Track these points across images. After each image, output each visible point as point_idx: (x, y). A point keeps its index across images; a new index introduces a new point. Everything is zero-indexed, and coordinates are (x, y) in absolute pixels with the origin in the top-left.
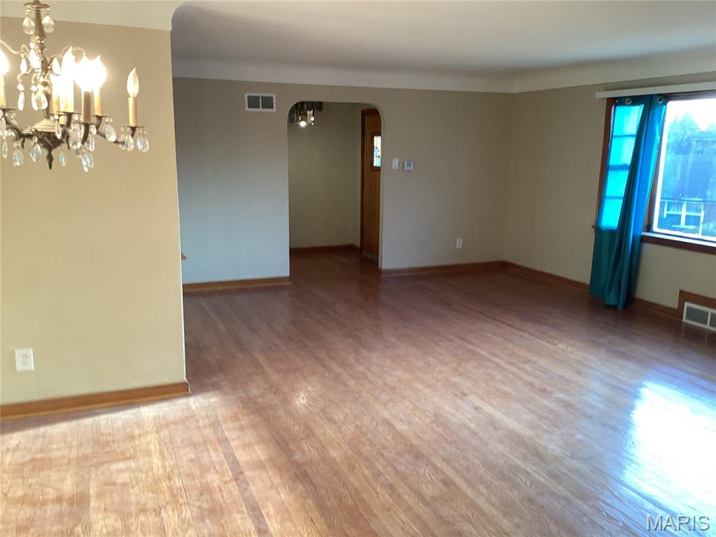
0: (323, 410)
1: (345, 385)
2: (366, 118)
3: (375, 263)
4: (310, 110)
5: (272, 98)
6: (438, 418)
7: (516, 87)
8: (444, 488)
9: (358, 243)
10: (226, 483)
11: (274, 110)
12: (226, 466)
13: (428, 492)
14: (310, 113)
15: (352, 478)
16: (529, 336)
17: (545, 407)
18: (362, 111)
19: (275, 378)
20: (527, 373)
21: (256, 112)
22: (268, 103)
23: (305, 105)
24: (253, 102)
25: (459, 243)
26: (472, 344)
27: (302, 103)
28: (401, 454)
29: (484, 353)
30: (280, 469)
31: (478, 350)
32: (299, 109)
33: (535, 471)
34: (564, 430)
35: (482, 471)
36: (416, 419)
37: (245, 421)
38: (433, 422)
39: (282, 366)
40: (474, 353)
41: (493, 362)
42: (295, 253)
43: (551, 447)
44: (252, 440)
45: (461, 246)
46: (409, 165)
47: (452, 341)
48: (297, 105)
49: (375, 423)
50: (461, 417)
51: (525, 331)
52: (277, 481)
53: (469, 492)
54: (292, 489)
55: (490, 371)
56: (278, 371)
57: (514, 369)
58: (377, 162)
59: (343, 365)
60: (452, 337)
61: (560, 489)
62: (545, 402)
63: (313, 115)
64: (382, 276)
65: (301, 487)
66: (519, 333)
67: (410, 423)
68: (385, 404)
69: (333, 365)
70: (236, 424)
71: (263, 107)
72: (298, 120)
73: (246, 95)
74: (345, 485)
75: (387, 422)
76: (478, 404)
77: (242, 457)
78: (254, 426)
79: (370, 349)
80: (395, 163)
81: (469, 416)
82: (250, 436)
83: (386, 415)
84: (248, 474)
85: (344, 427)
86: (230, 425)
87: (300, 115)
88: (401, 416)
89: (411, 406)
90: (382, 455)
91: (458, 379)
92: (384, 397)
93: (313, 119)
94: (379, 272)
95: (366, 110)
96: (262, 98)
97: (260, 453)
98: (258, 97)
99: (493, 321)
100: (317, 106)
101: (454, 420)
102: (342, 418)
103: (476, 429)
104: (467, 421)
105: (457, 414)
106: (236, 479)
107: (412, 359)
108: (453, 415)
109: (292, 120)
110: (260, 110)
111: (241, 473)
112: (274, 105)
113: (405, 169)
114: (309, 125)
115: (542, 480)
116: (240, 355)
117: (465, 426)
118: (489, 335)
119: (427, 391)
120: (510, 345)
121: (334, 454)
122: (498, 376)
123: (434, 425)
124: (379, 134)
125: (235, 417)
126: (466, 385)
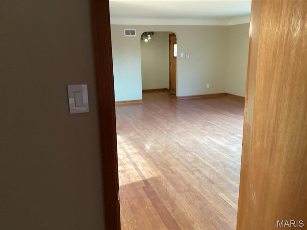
0: (155, 140)
1: (163, 133)
2: (171, 37)
3: (175, 94)
4: (149, 35)
5: (134, 31)
6: (194, 142)
7: (230, 23)
8: (194, 159)
9: (168, 88)
10: (124, 158)
11: (135, 35)
12: (124, 154)
13: (189, 160)
14: (149, 36)
15: (165, 157)
16: (232, 118)
17: (233, 139)
18: (169, 34)
19: (138, 131)
20: (228, 129)
21: (128, 37)
22: (133, 33)
23: (147, 33)
24: (127, 33)
25: (208, 86)
26: (210, 121)
27: (146, 33)
28: (181, 151)
29: (214, 123)
30: (141, 155)
31: (212, 123)
32: (145, 35)
33: (225, 155)
34: (238, 145)
35: (208, 155)
36: (187, 142)
37: (129, 143)
38: (193, 143)
39: (140, 128)
40: (210, 123)
41: (216, 126)
42: (144, 91)
43: (232, 149)
44: (132, 147)
45: (209, 87)
46: (188, 55)
47: (202, 120)
48: (144, 33)
49: (173, 143)
50: (203, 141)
51: (230, 116)
52: (141, 157)
53: (203, 160)
54: (145, 159)
55: (215, 129)
56: (139, 129)
57: (224, 128)
58: (175, 55)
59: (162, 127)
60: (203, 119)
61: (233, 160)
62: (233, 137)
63: (150, 37)
64: (178, 99)
65: (148, 159)
66: (228, 117)
67: (185, 143)
68: (177, 139)
69: (159, 127)
70: (126, 144)
71: (131, 34)
72: (144, 39)
73: (125, 30)
74: (163, 159)
75: (177, 143)
76: (209, 138)
77: (129, 151)
78: (132, 144)
79: (172, 122)
80: (182, 55)
81: (206, 141)
82: (131, 147)
83: (177, 141)
84: (131, 156)
85: (162, 144)
86: (124, 144)
87: (145, 37)
88: (182, 141)
89: (186, 139)
90: (175, 152)
91: (203, 131)
92: (177, 136)
93: (150, 38)
94: (176, 98)
95: (171, 34)
96: (131, 31)
97: (135, 151)
98: (129, 31)
99: (219, 114)
100: (152, 33)
101: (201, 142)
102: (162, 142)
103: (208, 145)
104: (205, 143)
105: (202, 141)
106: (128, 157)
107: (187, 125)
108: (200, 141)
109: (142, 39)
110: (130, 35)
111: (129, 155)
112: (135, 33)
113: (186, 57)
114: (149, 41)
115: (227, 157)
116: (126, 125)
117: (204, 144)
118: (217, 118)
119: (191, 134)
120: (224, 121)
121: (159, 151)
122: (218, 130)
123: (193, 144)
124: (176, 43)
125: (126, 142)
126: (206, 132)
